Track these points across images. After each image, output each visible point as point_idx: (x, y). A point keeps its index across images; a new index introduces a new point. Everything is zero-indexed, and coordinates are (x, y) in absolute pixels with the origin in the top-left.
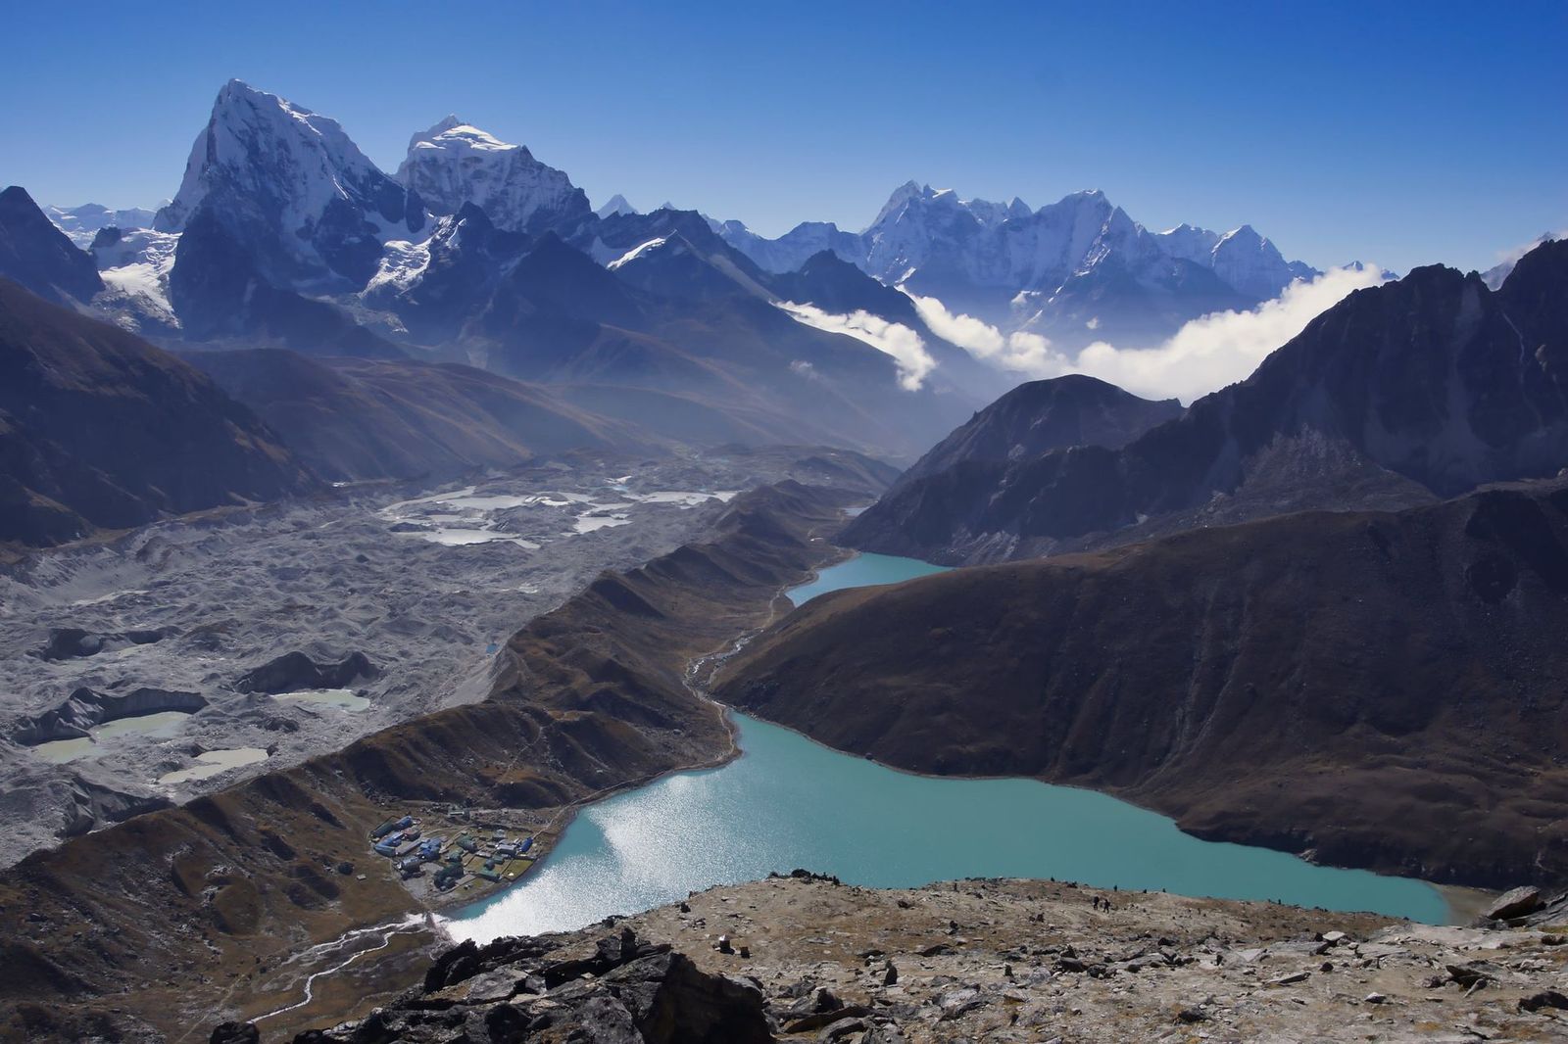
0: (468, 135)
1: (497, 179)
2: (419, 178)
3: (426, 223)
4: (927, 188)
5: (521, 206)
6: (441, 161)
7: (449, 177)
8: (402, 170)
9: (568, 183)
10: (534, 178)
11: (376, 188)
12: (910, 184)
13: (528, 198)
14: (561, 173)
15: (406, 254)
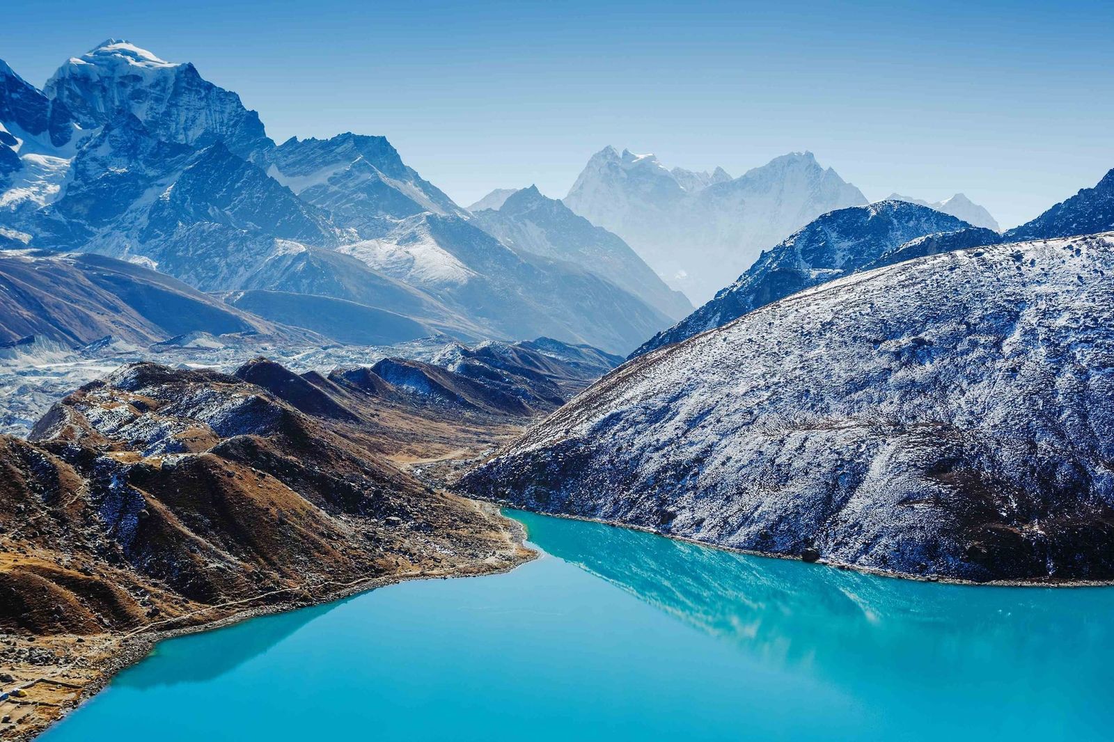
0: (125, 52)
1: (158, 100)
2: (68, 97)
3: (73, 135)
4: (626, 153)
5: (185, 129)
6: (95, 78)
7: (104, 97)
8: (49, 88)
9: (240, 105)
10: (201, 99)
11: (14, 96)
12: (607, 149)
13: (193, 121)
14: (231, 94)
15: (47, 168)
